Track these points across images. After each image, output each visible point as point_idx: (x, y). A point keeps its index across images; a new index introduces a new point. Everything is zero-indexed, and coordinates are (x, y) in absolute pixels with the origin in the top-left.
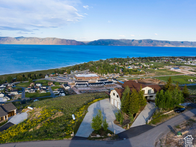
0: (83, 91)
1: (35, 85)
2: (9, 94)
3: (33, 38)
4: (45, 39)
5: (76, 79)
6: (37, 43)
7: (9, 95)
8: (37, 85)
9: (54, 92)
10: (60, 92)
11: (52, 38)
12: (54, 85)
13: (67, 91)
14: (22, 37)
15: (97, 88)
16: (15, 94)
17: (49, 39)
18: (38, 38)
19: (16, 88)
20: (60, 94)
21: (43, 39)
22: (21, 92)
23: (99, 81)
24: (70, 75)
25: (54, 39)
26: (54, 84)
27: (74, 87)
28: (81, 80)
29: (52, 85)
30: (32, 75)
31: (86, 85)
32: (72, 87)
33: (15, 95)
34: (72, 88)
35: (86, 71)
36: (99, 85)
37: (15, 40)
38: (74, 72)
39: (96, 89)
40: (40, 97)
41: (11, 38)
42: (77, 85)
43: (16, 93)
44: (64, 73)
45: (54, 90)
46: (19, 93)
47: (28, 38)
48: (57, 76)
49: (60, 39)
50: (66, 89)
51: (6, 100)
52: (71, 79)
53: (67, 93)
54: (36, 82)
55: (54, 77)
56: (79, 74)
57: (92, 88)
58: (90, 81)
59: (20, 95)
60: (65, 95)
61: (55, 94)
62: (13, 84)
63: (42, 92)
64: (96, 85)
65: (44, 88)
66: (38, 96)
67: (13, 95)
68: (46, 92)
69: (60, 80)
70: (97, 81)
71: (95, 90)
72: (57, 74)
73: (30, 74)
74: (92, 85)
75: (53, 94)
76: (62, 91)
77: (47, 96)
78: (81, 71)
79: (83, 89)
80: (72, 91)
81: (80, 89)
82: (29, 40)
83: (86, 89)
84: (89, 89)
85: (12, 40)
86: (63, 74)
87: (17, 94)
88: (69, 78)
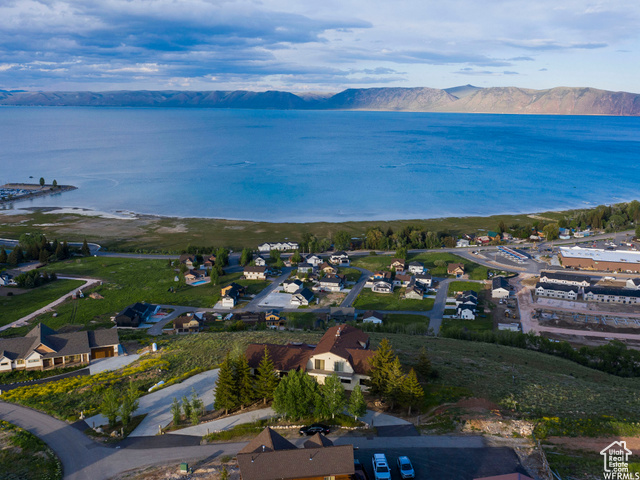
0: (553, 313)
1: (406, 267)
2: (318, 286)
3: (506, 90)
4: (548, 93)
5: (558, 264)
6: (519, 109)
7: (314, 289)
8: (410, 267)
9: (449, 300)
10: (460, 306)
11: (574, 90)
12: (464, 277)
13: (494, 304)
14: (469, 86)
15: (612, 309)
16: (333, 289)
17: (563, 92)
18: (522, 91)
19: (347, 271)
20: (460, 309)
21: (540, 94)
22: (350, 287)
23: (637, 285)
24: (551, 245)
25: (584, 91)
26: (466, 271)
27: (527, 294)
28: (577, 269)
29: (458, 276)
30: (414, 233)
31: (572, 292)
32: (523, 291)
33: (330, 293)
34: (521, 295)
35: (624, 234)
36: (628, 299)
37: (444, 97)
38: (576, 235)
39: (604, 314)
40: (395, 310)
41: (432, 91)
42: (541, 288)
43: (334, 287)
44: (532, 237)
45: (450, 295)
46: (345, 287)
47: (486, 91)
48: (505, 243)
49: (609, 93)
50: (493, 296)
51: (298, 303)
52: (541, 261)
53: (487, 311)
54: (418, 257)
55: (486, 248)
56: (577, 248)
57: (594, 306)
58: (608, 278)
59: (343, 296)
60: (473, 317)
61: (447, 307)
62: (343, 256)
63: (408, 296)
64: (617, 298)
65: (424, 281)
66: (393, 306)
67: (324, 291)
68: (421, 298)
69: (500, 259)
70: (631, 281)
71: (599, 317)
72: (506, 236)
73: (411, 230)
74: (596, 296)
75: (441, 305)
76: (470, 303)
77: (419, 310)
78: (608, 232)
79: (555, 304)
80: (509, 307)
81: (543, 303)
82: (490, 99)
83: (567, 306)
84: (580, 307)
85: (434, 98)
86: (528, 237)
87: (338, 289)
88: (538, 257)
